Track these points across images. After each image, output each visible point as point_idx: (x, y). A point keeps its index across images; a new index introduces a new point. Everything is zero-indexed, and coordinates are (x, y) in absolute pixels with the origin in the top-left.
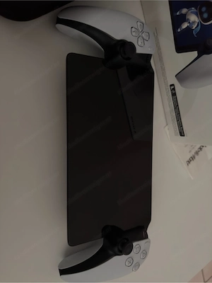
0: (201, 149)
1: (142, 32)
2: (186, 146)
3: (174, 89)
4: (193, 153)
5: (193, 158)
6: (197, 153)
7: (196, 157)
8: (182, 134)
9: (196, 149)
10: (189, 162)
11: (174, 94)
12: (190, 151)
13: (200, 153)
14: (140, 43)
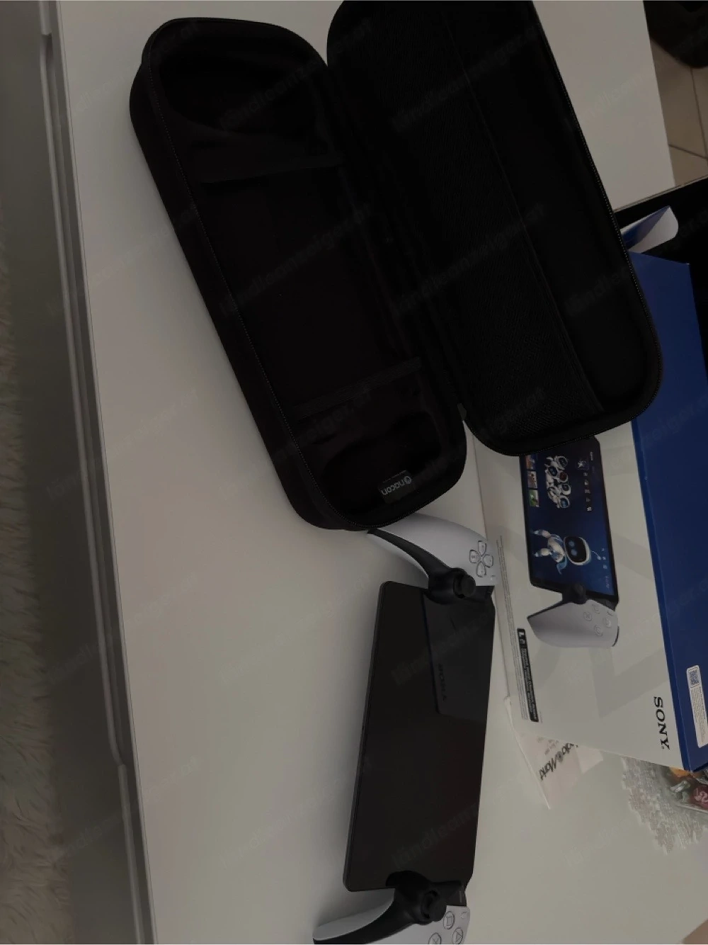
0: (567, 748)
1: (485, 555)
2: (540, 740)
3: (524, 637)
4: (552, 754)
5: (551, 766)
6: (560, 756)
7: (558, 764)
8: (534, 717)
9: (559, 748)
10: (544, 772)
11: (524, 646)
12: (547, 752)
13: (566, 757)
14: (480, 573)
